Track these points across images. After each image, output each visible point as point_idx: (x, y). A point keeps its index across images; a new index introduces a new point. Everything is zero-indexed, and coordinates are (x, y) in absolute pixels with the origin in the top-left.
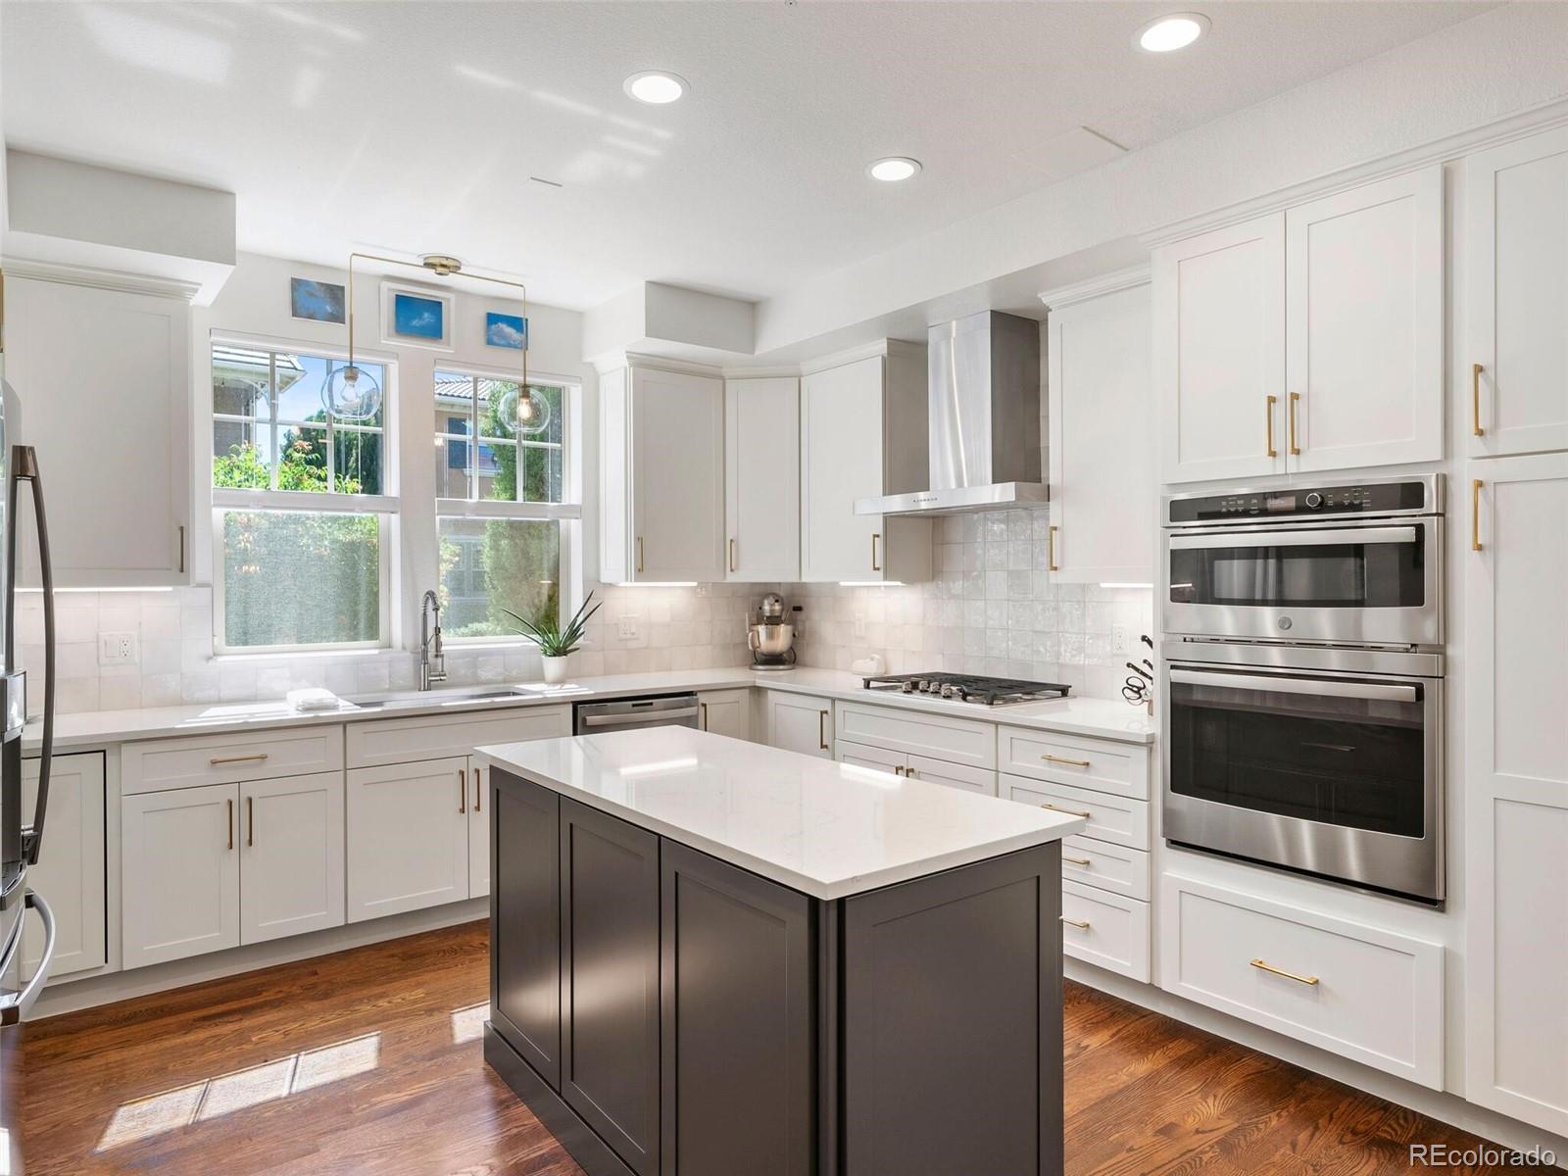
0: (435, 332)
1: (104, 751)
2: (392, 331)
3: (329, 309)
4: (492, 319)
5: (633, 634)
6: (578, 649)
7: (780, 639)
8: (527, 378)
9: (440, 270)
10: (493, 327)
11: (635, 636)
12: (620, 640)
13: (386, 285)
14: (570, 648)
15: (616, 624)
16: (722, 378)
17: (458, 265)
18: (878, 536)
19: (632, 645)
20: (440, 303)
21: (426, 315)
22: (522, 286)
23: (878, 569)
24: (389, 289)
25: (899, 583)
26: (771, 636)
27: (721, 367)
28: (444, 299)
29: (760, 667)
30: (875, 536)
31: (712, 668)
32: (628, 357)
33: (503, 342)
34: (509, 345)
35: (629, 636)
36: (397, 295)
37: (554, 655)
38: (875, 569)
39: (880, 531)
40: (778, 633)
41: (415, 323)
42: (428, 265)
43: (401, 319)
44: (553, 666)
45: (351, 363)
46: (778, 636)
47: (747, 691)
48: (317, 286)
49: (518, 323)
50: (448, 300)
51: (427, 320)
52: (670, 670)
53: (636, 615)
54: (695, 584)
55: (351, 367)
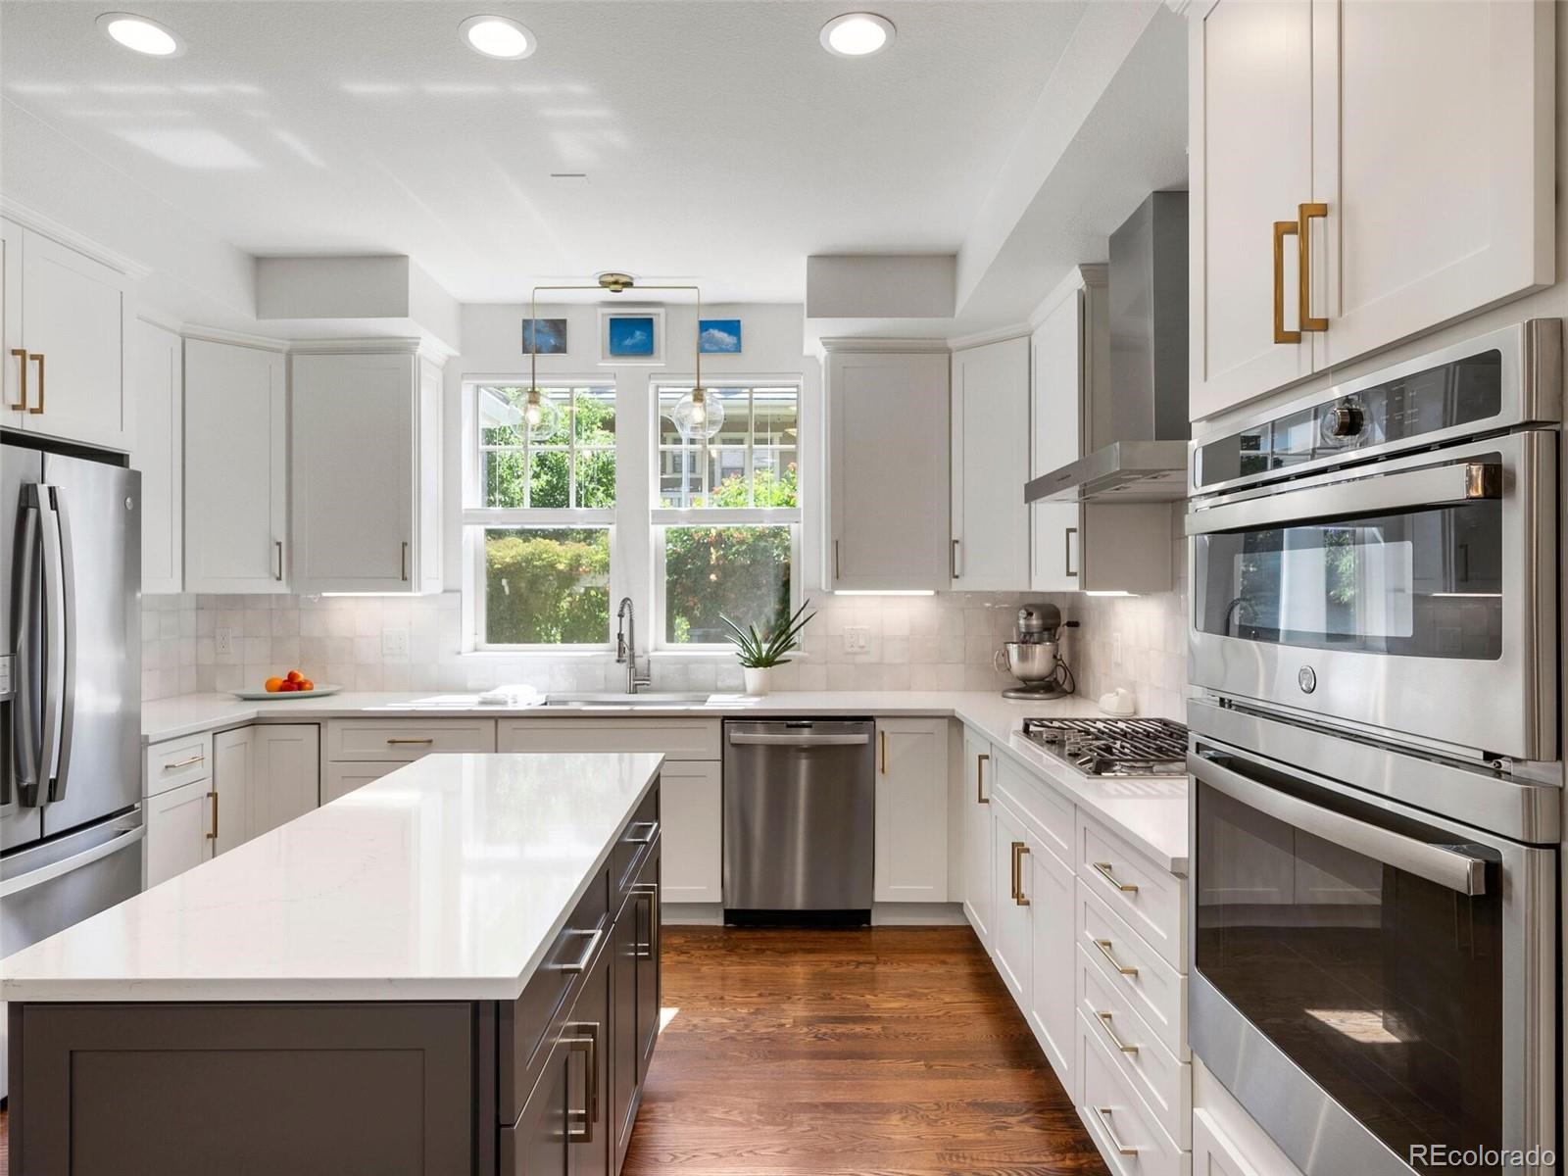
0: (646, 349)
1: (319, 724)
2: (608, 351)
3: (552, 342)
4: (704, 326)
5: (863, 647)
6: (789, 661)
7: (1039, 661)
8: (701, 382)
9: (613, 287)
10: (704, 334)
11: (865, 649)
12: (848, 653)
13: (601, 311)
14: (778, 659)
15: (841, 636)
16: (949, 352)
17: (628, 280)
18: (1074, 530)
19: (861, 659)
20: (651, 320)
21: (638, 333)
22: (696, 288)
23: (1075, 574)
24: (603, 315)
25: (1125, 593)
26: (1024, 657)
27: (945, 339)
28: (655, 314)
29: (1012, 694)
30: (1069, 531)
31: (965, 690)
32: (824, 344)
33: (715, 348)
34: (721, 350)
35: (856, 649)
36: (611, 320)
37: (755, 666)
38: (1069, 574)
39: (1075, 524)
40: (1033, 653)
41: (628, 342)
42: (604, 285)
43: (615, 340)
44: (753, 676)
45: (534, 388)
46: (1033, 659)
47: (946, 721)
48: (542, 323)
49: (733, 327)
50: (659, 315)
51: (639, 338)
52: (909, 688)
53: (866, 627)
54: (931, 593)
55: (533, 392)
